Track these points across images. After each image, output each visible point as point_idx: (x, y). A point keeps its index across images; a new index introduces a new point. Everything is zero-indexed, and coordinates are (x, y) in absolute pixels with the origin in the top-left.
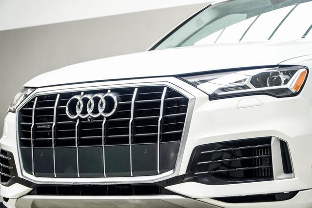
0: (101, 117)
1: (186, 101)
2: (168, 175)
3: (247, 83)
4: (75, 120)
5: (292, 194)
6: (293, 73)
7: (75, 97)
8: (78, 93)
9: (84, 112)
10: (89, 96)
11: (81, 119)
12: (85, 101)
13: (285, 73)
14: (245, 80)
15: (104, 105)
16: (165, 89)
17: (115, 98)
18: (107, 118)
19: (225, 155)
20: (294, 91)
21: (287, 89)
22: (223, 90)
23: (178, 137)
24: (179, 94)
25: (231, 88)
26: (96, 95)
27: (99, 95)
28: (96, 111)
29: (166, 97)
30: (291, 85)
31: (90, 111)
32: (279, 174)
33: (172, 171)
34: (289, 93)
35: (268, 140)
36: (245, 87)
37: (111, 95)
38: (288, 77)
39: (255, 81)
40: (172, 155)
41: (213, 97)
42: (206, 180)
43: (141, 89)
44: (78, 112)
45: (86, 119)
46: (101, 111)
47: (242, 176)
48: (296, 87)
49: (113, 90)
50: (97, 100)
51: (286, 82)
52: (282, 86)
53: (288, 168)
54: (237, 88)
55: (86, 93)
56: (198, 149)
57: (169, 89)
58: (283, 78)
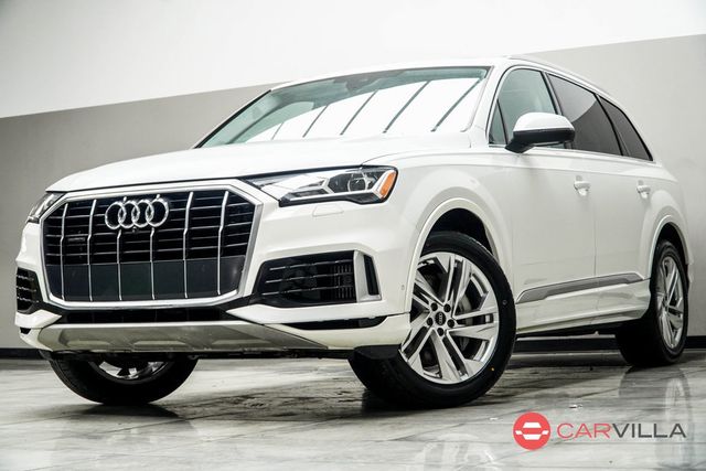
0: (149, 228)
1: (252, 207)
2: (231, 296)
3: (324, 186)
4: (117, 231)
5: (379, 320)
6: (379, 175)
7: (116, 203)
8: (120, 199)
9: (128, 221)
10: (133, 203)
11: (123, 230)
12: (129, 208)
13: (369, 175)
14: (321, 183)
15: (152, 212)
16: (227, 194)
17: (165, 204)
18: (156, 229)
19: (298, 272)
20: (380, 196)
21: (372, 194)
22: (296, 195)
23: (243, 250)
24: (243, 200)
25: (305, 193)
26: (142, 201)
27: (147, 201)
28: (142, 220)
29: (227, 203)
30: (377, 190)
31: (134, 220)
32: (364, 295)
33: (235, 292)
34: (375, 199)
35: (350, 254)
36: (322, 192)
37: (161, 200)
38: (373, 179)
39: (333, 184)
40: (235, 272)
41: (284, 203)
42: (274, 302)
43: (197, 194)
44: (121, 221)
45: (130, 229)
46: (148, 219)
47: (319, 297)
48: (383, 191)
49: (163, 195)
50: (143, 207)
51: (371, 185)
52: (366, 191)
53: (373, 289)
54: (311, 193)
55: (130, 198)
56: (266, 266)
57: (231, 193)
58: (367, 181)
